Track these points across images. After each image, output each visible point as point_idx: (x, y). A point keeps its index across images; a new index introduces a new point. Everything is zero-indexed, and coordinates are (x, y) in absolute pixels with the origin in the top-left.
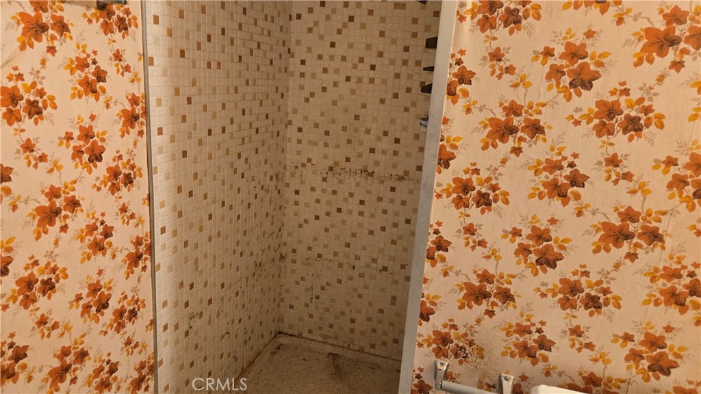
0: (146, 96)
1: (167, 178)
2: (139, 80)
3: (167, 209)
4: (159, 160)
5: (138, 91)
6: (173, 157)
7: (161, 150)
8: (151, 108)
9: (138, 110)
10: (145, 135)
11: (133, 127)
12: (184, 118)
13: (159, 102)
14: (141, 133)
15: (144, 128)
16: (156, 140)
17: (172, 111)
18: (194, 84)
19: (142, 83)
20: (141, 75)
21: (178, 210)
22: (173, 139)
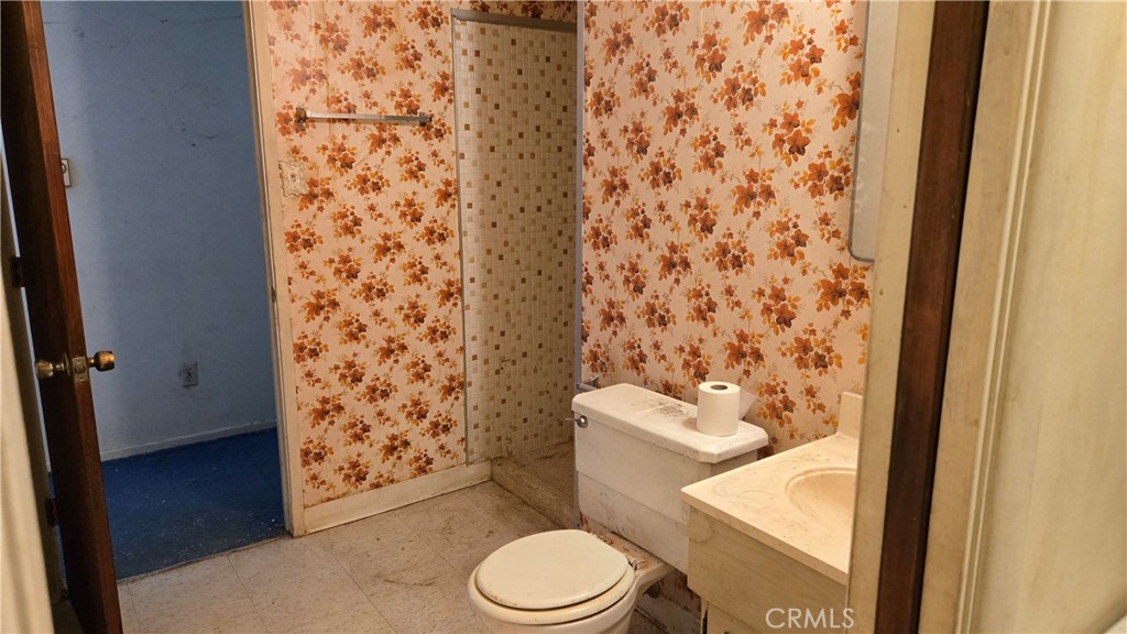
0: (457, 181)
1: (477, 240)
2: (452, 169)
3: (476, 265)
4: (468, 226)
5: (451, 176)
6: (482, 226)
7: (470, 220)
8: (462, 190)
9: (451, 190)
10: (457, 208)
11: (446, 201)
12: (493, 197)
13: (469, 185)
14: (453, 206)
15: (456, 202)
16: (466, 212)
17: (482, 191)
18: (504, 171)
19: (455, 172)
20: (454, 166)
21: (488, 267)
22: (482, 212)
